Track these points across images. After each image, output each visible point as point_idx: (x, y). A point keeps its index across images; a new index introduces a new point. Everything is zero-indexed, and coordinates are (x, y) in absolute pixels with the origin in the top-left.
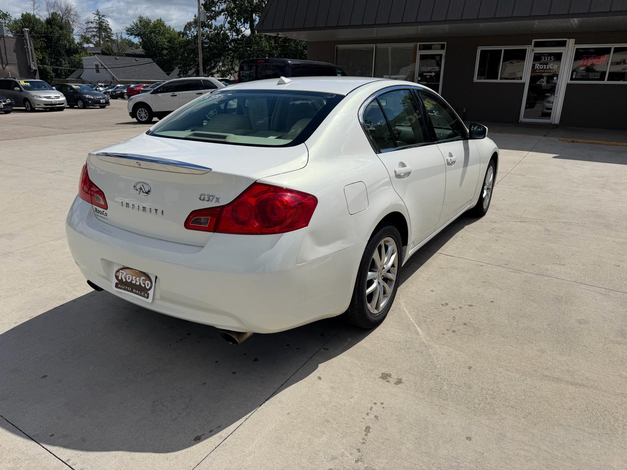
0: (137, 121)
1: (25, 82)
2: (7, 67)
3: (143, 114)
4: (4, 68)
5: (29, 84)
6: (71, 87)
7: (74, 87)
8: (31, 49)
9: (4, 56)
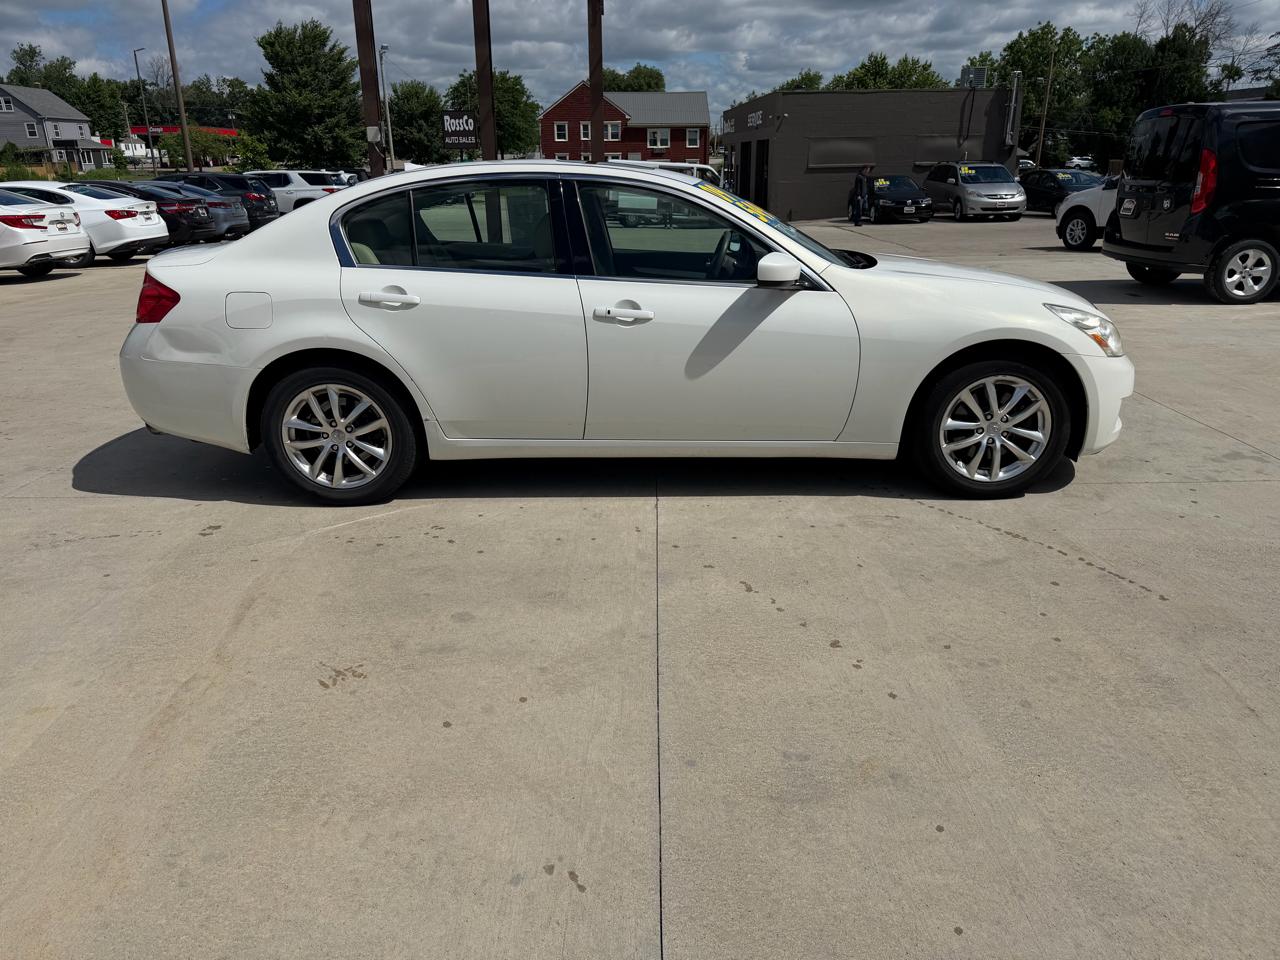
0: (1063, 245)
1: (970, 168)
2: (966, 144)
3: (1077, 229)
4: (960, 145)
5: (974, 172)
6: (1054, 177)
7: (1061, 176)
8: (1015, 108)
9: (965, 125)
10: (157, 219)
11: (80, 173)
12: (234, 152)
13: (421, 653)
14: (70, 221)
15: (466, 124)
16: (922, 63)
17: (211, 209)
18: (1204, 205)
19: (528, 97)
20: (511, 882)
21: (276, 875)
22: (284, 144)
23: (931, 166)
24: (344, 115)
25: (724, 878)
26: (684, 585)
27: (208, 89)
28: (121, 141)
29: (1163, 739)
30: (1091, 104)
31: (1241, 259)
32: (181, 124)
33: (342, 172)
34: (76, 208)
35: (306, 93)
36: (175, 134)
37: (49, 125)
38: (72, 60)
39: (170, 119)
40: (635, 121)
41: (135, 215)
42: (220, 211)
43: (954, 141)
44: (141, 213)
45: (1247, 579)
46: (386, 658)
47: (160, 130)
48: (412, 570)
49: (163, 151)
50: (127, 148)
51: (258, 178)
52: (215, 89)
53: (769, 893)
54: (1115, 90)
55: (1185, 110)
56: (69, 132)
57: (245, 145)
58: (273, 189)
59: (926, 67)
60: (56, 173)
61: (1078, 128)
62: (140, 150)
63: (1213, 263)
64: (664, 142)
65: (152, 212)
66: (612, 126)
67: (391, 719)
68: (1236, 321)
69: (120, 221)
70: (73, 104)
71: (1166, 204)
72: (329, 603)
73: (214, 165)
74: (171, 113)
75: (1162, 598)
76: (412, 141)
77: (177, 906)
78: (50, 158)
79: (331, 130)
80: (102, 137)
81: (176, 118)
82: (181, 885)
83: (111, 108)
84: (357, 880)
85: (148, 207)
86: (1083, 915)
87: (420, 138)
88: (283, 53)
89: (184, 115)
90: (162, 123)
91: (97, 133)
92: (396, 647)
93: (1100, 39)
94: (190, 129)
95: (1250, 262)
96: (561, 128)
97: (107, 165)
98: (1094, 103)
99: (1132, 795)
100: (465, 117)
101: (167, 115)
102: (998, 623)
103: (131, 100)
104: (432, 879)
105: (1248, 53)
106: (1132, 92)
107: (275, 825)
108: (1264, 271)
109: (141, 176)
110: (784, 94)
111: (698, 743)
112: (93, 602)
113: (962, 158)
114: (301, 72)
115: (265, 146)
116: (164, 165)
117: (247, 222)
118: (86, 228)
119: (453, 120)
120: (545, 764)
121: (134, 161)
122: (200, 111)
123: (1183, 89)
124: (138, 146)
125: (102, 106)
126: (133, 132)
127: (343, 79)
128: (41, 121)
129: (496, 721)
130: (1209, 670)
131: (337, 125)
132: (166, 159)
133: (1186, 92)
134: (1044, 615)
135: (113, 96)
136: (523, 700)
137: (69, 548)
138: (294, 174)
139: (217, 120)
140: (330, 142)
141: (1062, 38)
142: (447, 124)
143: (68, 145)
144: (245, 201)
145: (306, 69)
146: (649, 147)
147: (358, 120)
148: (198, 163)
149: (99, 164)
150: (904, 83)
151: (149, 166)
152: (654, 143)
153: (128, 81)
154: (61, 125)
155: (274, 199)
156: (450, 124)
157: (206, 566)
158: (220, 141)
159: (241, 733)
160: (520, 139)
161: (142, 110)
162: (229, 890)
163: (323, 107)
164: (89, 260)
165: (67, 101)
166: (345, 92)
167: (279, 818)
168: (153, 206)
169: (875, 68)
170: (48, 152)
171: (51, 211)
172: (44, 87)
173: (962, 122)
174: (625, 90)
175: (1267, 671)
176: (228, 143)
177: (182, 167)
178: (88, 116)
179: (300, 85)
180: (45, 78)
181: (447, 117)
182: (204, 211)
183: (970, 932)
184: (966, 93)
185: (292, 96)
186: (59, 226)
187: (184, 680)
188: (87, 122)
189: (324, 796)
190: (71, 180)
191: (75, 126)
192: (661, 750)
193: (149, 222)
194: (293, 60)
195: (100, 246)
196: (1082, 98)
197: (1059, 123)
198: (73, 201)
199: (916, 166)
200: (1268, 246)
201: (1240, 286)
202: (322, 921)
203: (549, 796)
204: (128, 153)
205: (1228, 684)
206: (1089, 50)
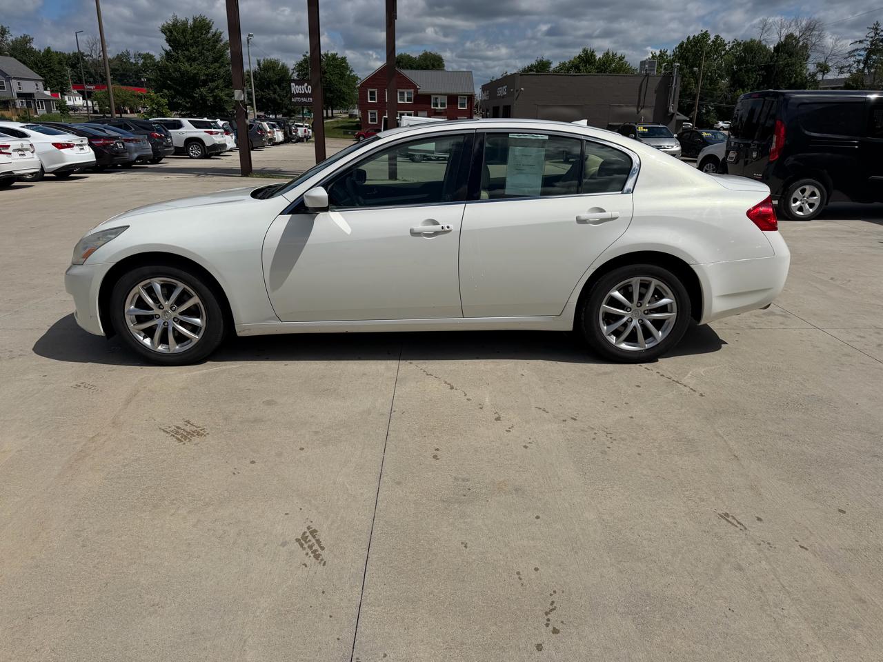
1: (644, 128)
2: (642, 111)
3: (710, 170)
4: (638, 112)
5: (647, 130)
6: (700, 135)
7: (704, 134)
8: (675, 88)
9: (642, 98)
10: (88, 149)
11: (35, 116)
12: (144, 104)
13: (241, 422)
14: (27, 150)
15: (306, 89)
16: (618, 55)
17: (126, 144)
18: (777, 157)
19: (351, 72)
20: (281, 545)
21: (141, 541)
22: (179, 100)
23: (619, 126)
24: (221, 81)
25: (407, 542)
26: (412, 385)
27: (128, 60)
28: (65, 95)
29: (680, 472)
30: (730, 87)
31: (801, 191)
32: (107, 84)
33: (218, 120)
34: (31, 141)
35: (195, 64)
36: (103, 90)
37: (14, 83)
38: (31, 37)
39: (100, 80)
40: (423, 90)
41: (72, 147)
42: (132, 145)
43: (634, 110)
44: (77, 145)
45: (755, 385)
46: (219, 425)
47: (92, 87)
48: (241, 375)
49: (95, 102)
50: (70, 99)
51: (159, 123)
52: (132, 60)
53: (431, 550)
54: (746, 77)
55: (768, 94)
56: (28, 87)
57: (152, 100)
58: (170, 131)
59: (621, 58)
60: (19, 115)
61: (721, 102)
62: (79, 101)
63: (783, 194)
64: (443, 105)
65: (84, 145)
66: (407, 93)
67: (219, 459)
68: (795, 231)
69: (63, 150)
70: (32, 68)
71: (754, 155)
72: (186, 393)
73: (131, 113)
74: (101, 76)
75: (701, 395)
76: (269, 100)
77: (81, 557)
78: (14, 105)
79: (212, 91)
80: (52, 91)
81: (104, 79)
82: (84, 546)
83: (58, 71)
84: (189, 544)
85: (82, 141)
86: (609, 561)
87: (275, 98)
88: (179, 37)
89: (109, 78)
90: (95, 83)
91: (49, 89)
92: (226, 419)
93: (738, 43)
94: (113, 87)
95: (807, 193)
96: (372, 93)
97: (54, 110)
98: (731, 86)
99: (654, 501)
100: (306, 84)
101: (98, 77)
102: (598, 407)
103: (73, 66)
104: (234, 543)
105: (834, 55)
106: (756, 79)
107: (143, 515)
108: (816, 199)
109: (78, 119)
110: (521, 75)
111: (405, 472)
112: (35, 392)
113: (640, 121)
114: (192, 50)
115: (166, 100)
116: (95, 112)
117: (151, 153)
118: (38, 155)
119: (297, 86)
120: (310, 484)
121: (74, 109)
122: (122, 75)
123: (791, 78)
124: (77, 98)
125: (52, 70)
126: (74, 88)
127: (221, 56)
128: (8, 79)
129: (283, 460)
130: (717, 434)
131: (217, 87)
132: (96, 108)
133: (793, 80)
134: (626, 403)
135: (60, 63)
136: (302, 449)
137: (20, 360)
138: (185, 121)
139: (134, 81)
140: (211, 99)
141: (713, 42)
142: (293, 89)
143: (28, 97)
144: (150, 138)
145: (195, 48)
146: (432, 108)
147: (232, 84)
148: (119, 111)
149: (49, 110)
150: (607, 68)
151: (84, 112)
152: (436, 105)
153: (71, 53)
154: (23, 82)
155: (171, 137)
156: (295, 88)
157: (109, 371)
158: (135, 96)
159: (125, 466)
160: (345, 100)
161: (81, 74)
162: (112, 548)
163: (207, 75)
164: (40, 176)
165: (27, 66)
166: (222, 65)
167: (145, 511)
168: (86, 141)
169: (587, 58)
170: (14, 101)
171: (14, 143)
172: (11, 56)
173: (639, 96)
174: (417, 68)
175: (752, 436)
176: (141, 98)
177: (107, 113)
178: (42, 76)
179: (191, 60)
180: (12, 49)
181: (293, 84)
182: (121, 145)
183: (543, 570)
184: (643, 78)
185: (185, 66)
186: (20, 153)
187: (91, 436)
188: (41, 80)
189: (174, 500)
190: (29, 121)
191: (33, 83)
192: (382, 476)
193: (82, 151)
194: (186, 42)
195: (48, 167)
196: (725, 82)
197: (709, 99)
198: (30, 137)
199: (609, 125)
200: (818, 183)
201: (801, 209)
202: (166, 564)
203: (310, 501)
204: (69, 103)
205: (726, 443)
206: (730, 49)
